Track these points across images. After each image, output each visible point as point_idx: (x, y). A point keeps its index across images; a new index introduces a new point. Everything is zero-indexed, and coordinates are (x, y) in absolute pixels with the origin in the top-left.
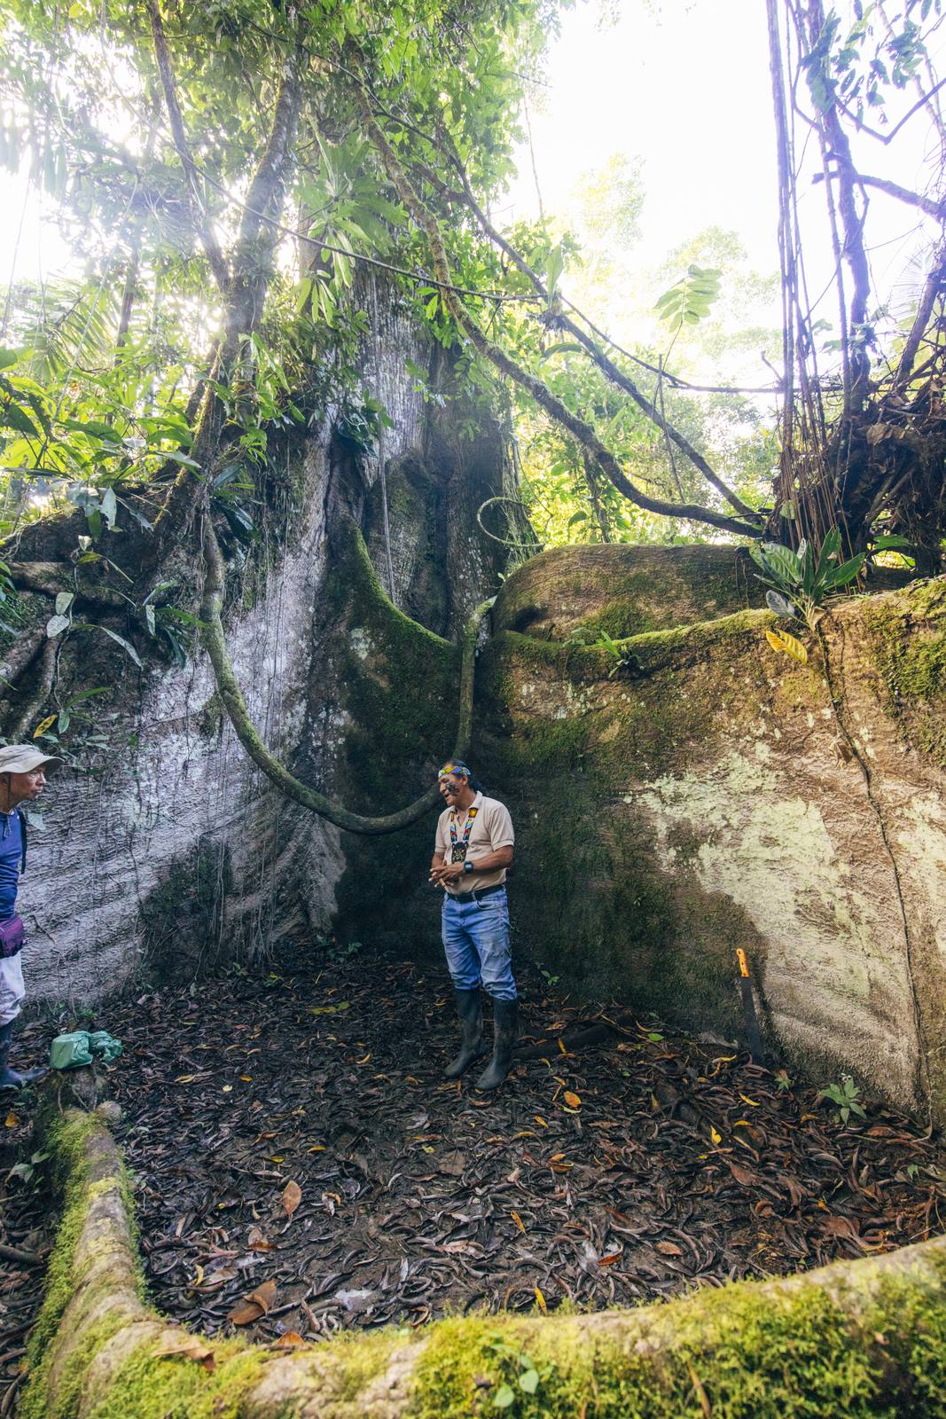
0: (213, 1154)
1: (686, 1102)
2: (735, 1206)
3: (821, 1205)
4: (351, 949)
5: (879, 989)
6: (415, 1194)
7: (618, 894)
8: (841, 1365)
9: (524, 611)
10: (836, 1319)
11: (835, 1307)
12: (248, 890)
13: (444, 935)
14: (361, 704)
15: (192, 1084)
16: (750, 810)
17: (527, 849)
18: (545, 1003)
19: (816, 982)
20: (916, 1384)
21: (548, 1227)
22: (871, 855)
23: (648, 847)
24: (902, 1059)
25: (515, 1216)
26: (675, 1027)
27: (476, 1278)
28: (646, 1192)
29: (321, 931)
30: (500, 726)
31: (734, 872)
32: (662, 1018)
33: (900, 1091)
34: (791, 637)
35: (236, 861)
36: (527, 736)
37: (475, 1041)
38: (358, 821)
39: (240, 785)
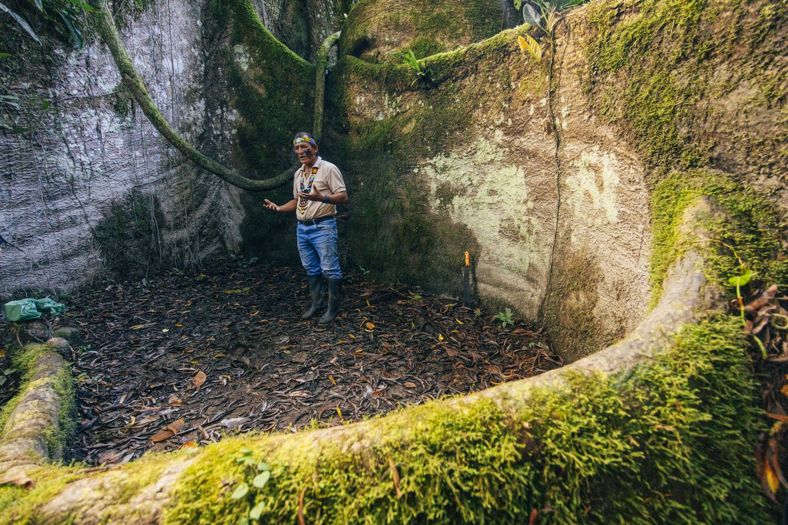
0: (152, 362)
1: (429, 324)
2: (445, 365)
3: (486, 361)
4: (251, 261)
5: (534, 268)
6: (277, 372)
7: (405, 226)
8: (497, 444)
9: (360, 40)
10: (498, 417)
11: (499, 410)
12: (177, 227)
13: (298, 245)
14: (246, 105)
15: (140, 330)
16: (485, 174)
17: (356, 204)
18: (362, 284)
19: (502, 266)
20: (546, 448)
21: (349, 381)
22: (547, 195)
23: (424, 199)
24: (536, 300)
25: (331, 378)
26: (428, 292)
27: (305, 406)
28: (402, 363)
29: (233, 252)
30: (341, 125)
31: (471, 211)
32: (422, 288)
33: (531, 314)
34: (534, 41)
35: (164, 207)
36: (358, 133)
37: (320, 302)
38: (245, 181)
39: (159, 156)
